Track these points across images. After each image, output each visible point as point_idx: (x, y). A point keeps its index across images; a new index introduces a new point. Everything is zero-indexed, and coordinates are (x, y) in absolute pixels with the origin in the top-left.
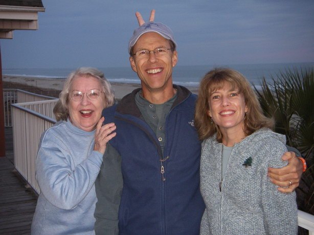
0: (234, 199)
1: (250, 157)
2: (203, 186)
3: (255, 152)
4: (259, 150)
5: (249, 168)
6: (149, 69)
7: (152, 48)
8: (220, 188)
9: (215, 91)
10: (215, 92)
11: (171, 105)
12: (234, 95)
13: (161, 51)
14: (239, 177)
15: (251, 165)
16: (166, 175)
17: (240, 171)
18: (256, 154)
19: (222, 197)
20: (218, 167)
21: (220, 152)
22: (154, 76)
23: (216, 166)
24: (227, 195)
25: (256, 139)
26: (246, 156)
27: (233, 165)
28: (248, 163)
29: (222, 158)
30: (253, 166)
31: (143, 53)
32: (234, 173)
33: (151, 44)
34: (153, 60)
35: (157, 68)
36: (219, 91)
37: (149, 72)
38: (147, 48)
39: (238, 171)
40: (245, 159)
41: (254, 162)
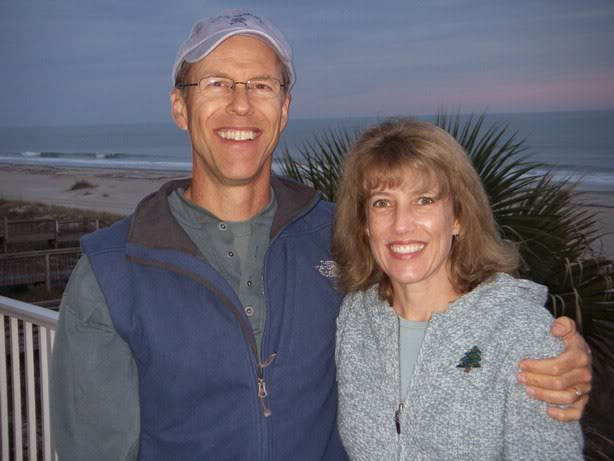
0: (437, 450)
1: (475, 347)
2: (348, 419)
3: (485, 333)
4: (497, 328)
5: (474, 372)
6: (226, 129)
7: (241, 75)
8: (398, 425)
9: (378, 190)
10: (380, 193)
11: (270, 223)
12: (426, 201)
13: (261, 87)
14: (449, 397)
15: (479, 366)
16: (270, 402)
17: (451, 380)
18: (490, 338)
19: (400, 448)
20: (389, 371)
21: (395, 335)
22: (236, 147)
23: (383, 369)
24: (415, 441)
25: (486, 303)
26: (464, 345)
27: (432, 366)
28: (471, 360)
29: (399, 350)
30: (485, 368)
31: (217, 84)
32: (435, 387)
33: (241, 66)
34: (242, 108)
35: (246, 129)
36: (391, 191)
37: (223, 135)
38: (230, 74)
39: (446, 382)
40: (462, 353)
41: (487, 356)
